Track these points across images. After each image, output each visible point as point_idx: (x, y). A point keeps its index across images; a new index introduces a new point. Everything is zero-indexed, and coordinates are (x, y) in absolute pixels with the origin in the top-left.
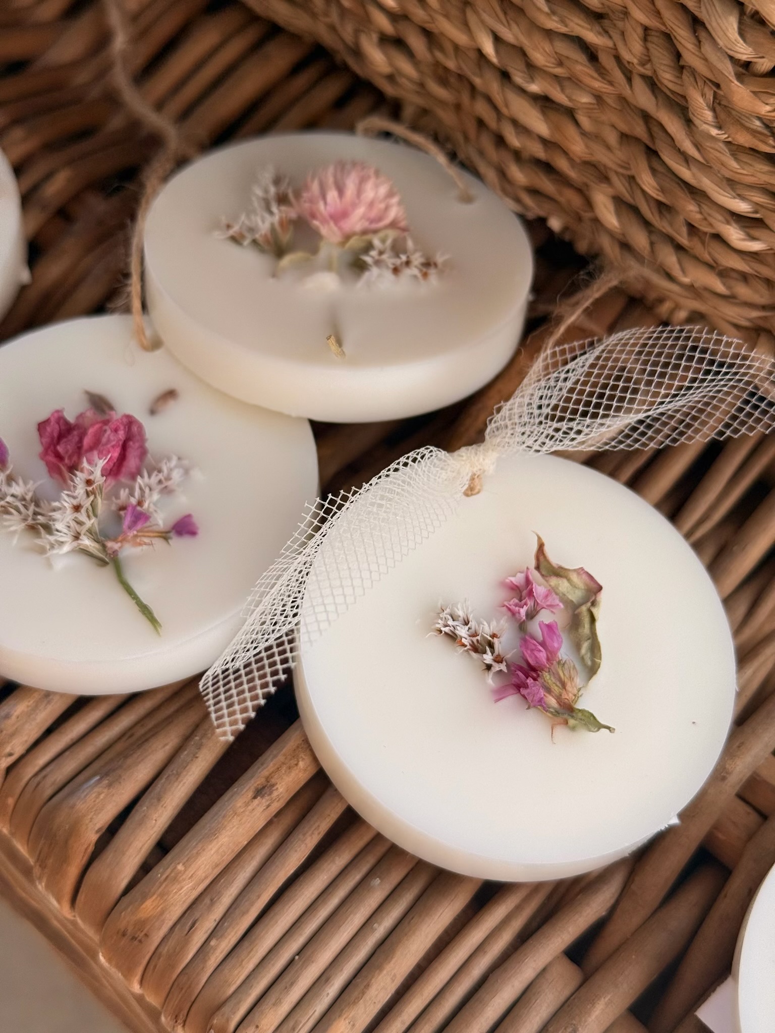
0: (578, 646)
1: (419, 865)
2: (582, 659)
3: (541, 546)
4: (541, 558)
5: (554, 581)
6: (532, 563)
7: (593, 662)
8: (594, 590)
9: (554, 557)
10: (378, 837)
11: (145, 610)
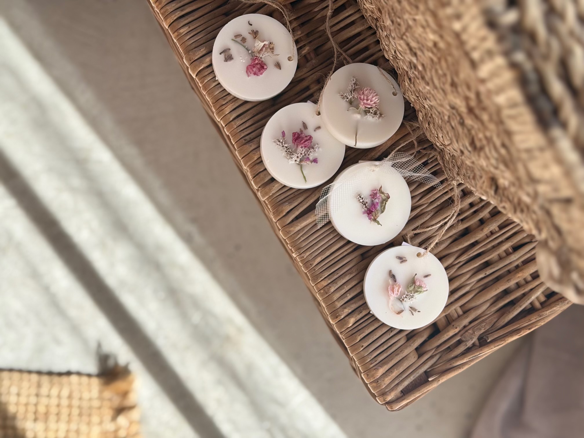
0: (381, 207)
1: (338, 234)
2: (381, 209)
3: (381, 187)
4: (381, 189)
5: (381, 194)
6: (379, 189)
7: (383, 210)
8: (388, 197)
9: (383, 190)
10: (333, 227)
11: (304, 177)
